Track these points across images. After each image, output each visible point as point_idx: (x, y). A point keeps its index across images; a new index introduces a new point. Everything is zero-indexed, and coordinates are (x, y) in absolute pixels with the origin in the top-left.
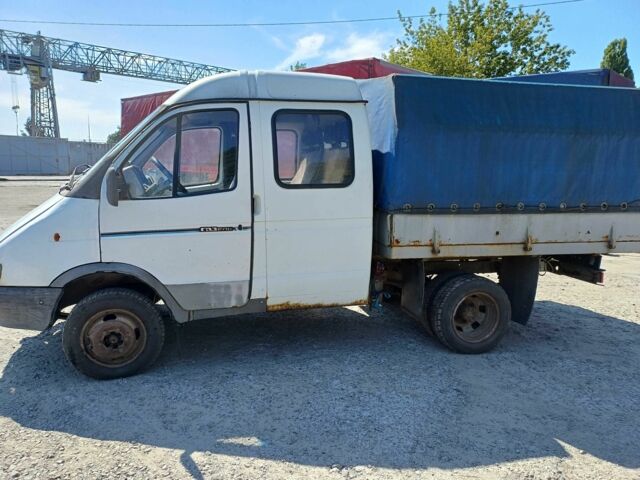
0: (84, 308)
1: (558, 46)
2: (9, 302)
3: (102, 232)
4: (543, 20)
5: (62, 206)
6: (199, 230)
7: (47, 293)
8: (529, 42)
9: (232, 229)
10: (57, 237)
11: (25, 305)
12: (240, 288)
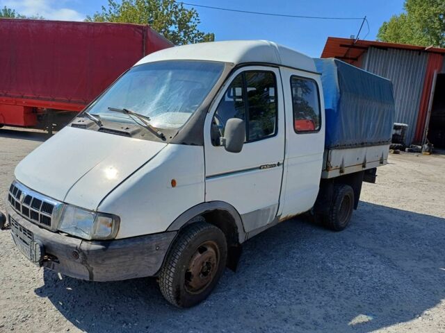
0: (190, 246)
1: (203, 34)
2: (127, 254)
3: (207, 175)
4: (195, 15)
5: (173, 153)
6: (260, 168)
7: (164, 238)
8: (188, 27)
9: (275, 165)
10: (173, 183)
11: (142, 253)
12: (274, 209)
